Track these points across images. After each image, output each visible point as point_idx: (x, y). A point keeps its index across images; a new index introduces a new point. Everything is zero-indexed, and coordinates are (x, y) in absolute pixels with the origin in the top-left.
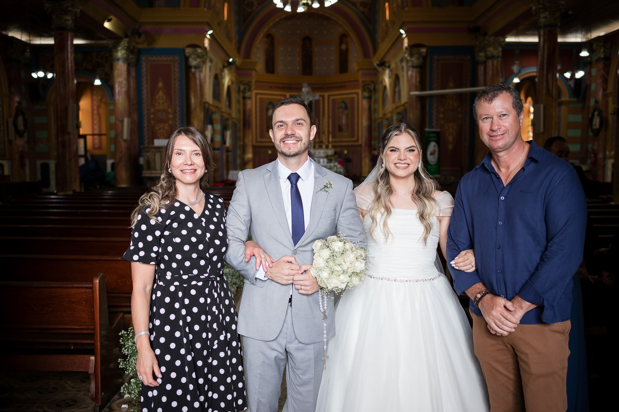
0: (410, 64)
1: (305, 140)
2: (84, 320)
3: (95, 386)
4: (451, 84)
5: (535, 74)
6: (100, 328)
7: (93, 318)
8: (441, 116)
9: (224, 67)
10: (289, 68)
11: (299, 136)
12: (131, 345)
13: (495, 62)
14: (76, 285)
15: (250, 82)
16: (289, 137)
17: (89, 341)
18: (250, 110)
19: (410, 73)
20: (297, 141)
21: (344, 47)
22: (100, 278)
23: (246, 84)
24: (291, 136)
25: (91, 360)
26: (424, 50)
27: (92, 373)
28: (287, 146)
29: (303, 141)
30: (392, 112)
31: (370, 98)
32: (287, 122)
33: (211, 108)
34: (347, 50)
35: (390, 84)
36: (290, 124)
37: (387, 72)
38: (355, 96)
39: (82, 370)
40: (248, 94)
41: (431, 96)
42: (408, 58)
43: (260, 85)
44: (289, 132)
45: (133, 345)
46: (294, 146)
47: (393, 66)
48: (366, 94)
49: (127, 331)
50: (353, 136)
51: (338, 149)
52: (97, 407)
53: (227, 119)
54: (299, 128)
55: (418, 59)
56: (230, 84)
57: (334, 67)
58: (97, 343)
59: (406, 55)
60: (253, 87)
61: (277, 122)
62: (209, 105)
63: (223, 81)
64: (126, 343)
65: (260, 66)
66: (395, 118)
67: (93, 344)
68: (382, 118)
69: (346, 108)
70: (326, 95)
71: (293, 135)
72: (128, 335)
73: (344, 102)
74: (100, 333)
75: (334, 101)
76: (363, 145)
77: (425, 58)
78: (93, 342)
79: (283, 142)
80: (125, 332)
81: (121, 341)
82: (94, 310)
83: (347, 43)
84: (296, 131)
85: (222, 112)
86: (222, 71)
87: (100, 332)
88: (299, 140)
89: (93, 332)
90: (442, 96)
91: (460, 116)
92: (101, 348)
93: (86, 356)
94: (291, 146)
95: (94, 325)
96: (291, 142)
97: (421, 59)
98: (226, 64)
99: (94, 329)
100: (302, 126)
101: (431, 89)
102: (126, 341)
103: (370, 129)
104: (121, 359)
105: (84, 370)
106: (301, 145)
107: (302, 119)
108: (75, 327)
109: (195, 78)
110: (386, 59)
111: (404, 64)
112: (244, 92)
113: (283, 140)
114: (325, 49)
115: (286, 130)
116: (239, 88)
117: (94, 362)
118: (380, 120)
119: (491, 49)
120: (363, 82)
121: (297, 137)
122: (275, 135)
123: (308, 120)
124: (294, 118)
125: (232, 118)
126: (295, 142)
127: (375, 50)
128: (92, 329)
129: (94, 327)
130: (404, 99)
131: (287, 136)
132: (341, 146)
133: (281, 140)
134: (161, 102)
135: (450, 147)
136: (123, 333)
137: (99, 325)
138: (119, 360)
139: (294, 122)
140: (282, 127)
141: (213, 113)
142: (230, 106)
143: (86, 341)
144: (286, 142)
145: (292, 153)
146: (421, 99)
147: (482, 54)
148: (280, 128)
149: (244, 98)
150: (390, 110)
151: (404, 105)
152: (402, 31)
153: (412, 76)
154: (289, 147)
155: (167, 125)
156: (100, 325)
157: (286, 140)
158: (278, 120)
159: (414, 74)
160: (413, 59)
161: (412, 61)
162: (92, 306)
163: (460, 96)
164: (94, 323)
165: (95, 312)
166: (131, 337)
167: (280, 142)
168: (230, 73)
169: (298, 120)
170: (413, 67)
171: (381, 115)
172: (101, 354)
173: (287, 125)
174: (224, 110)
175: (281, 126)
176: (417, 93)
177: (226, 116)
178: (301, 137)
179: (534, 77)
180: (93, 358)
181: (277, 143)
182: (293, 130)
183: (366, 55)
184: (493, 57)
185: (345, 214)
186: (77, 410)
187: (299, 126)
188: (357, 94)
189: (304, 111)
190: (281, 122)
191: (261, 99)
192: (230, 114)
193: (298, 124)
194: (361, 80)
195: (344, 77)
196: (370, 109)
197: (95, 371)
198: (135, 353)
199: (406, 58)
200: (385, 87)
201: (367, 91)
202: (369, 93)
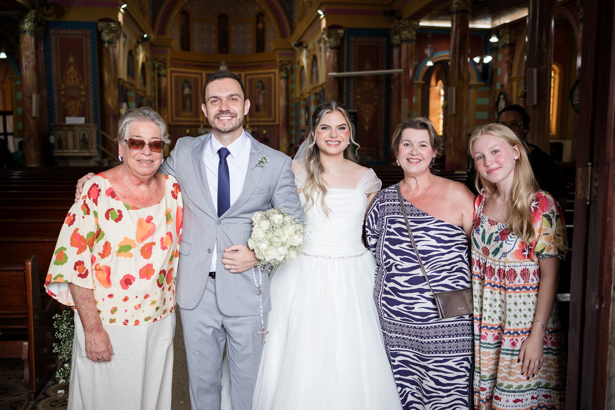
0: (328, 45)
1: (240, 117)
2: (15, 305)
3: (28, 372)
4: (368, 66)
5: (447, 58)
6: (33, 312)
7: (26, 302)
8: (358, 97)
9: (138, 43)
10: (205, 46)
11: (234, 112)
12: (66, 329)
13: (410, 46)
14: (6, 268)
15: (165, 59)
16: (224, 114)
17: (21, 326)
18: (166, 88)
19: (328, 54)
20: (232, 117)
21: (260, 26)
22: (32, 260)
23: (161, 61)
24: (226, 112)
25: (24, 345)
26: (341, 32)
27: (26, 359)
28: (222, 123)
29: (238, 117)
30: (309, 93)
31: (287, 78)
32: (221, 98)
33: (126, 85)
34: (264, 29)
35: (308, 65)
36: (224, 99)
37: (305, 52)
38: (272, 76)
39: (14, 356)
40: (163, 72)
41: (348, 78)
42: (326, 39)
43: (175, 62)
44: (224, 109)
45: (68, 329)
46: (229, 122)
47: (310, 46)
48: (283, 74)
49: (61, 314)
50: (270, 116)
51: (256, 129)
52: (32, 394)
53: (142, 97)
54: (234, 103)
55: (336, 40)
56: (144, 60)
57: (251, 46)
58: (31, 328)
59: (324, 36)
60: (168, 65)
61: (210, 98)
62: (124, 82)
63: (138, 57)
64: (60, 327)
65: (176, 43)
66: (312, 98)
67: (26, 329)
68: (299, 98)
69: (263, 88)
70: (243, 74)
71: (228, 111)
72: (62, 318)
73: (261, 82)
74: (34, 319)
75: (251, 80)
76: (281, 125)
77: (342, 39)
78: (25, 327)
79: (218, 118)
80: (59, 316)
81: (55, 325)
82: (26, 293)
83: (263, 22)
84: (231, 107)
85: (136, 90)
86: (136, 47)
87: (33, 316)
88: (234, 116)
89: (25, 316)
90: (359, 78)
91: (376, 97)
92: (35, 333)
93: (18, 342)
94: (226, 122)
95: (27, 309)
96: (226, 118)
97: (339, 41)
98: (140, 41)
99: (27, 314)
100: (236, 101)
101: (348, 70)
102: (61, 325)
103: (288, 109)
104: (55, 343)
105: (17, 357)
106: (236, 121)
107: (236, 95)
108: (6, 312)
109: (109, 53)
110: (303, 40)
111: (322, 45)
112: (159, 69)
113: (217, 117)
114: (241, 28)
115: (221, 106)
116: (154, 65)
117: (28, 347)
118: (297, 100)
119: (405, 32)
120: (280, 62)
121: (231, 114)
122: (208, 110)
123: (242, 95)
124: (228, 94)
125: (148, 96)
126: (229, 118)
127: (292, 30)
128: (24, 314)
129: (27, 311)
130: (322, 79)
131: (221, 112)
132: (258, 126)
133: (215, 116)
134: (72, 78)
135: (367, 127)
136: (56, 316)
137: (32, 309)
138: (54, 344)
139: (228, 98)
140: (216, 103)
141: (128, 90)
142: (144, 84)
143: (17, 327)
144: (221, 118)
145: (227, 130)
146: (339, 80)
147: (397, 37)
148: (214, 104)
149: (159, 76)
150: (308, 90)
151: (322, 86)
152: (320, 12)
153: (330, 57)
154: (224, 123)
155: (79, 102)
156: (34, 308)
157: (220, 116)
158: (211, 95)
159: (332, 55)
160: (331, 40)
161: (330, 42)
162: (25, 289)
163: (376, 78)
164: (27, 308)
165: (28, 295)
166: (66, 320)
167: (214, 118)
168: (144, 49)
169: (232, 95)
170: (331, 48)
171: (298, 96)
172: (34, 339)
173: (221, 100)
174: (138, 87)
175: (214, 101)
176: (335, 74)
177: (141, 94)
178: (236, 113)
179: (447, 61)
180: (26, 343)
181: (211, 118)
182: (227, 106)
183: (283, 35)
184: (408, 41)
185: (280, 192)
186: (9, 398)
187: (233, 101)
188: (274, 73)
189: (238, 86)
190: (215, 97)
191: (177, 78)
192: (145, 92)
193: (232, 99)
194: (278, 59)
195: (260, 57)
196: (287, 89)
197: (28, 357)
198: (71, 336)
199: (324, 39)
200: (303, 68)
201: (284, 71)
202: (286, 73)
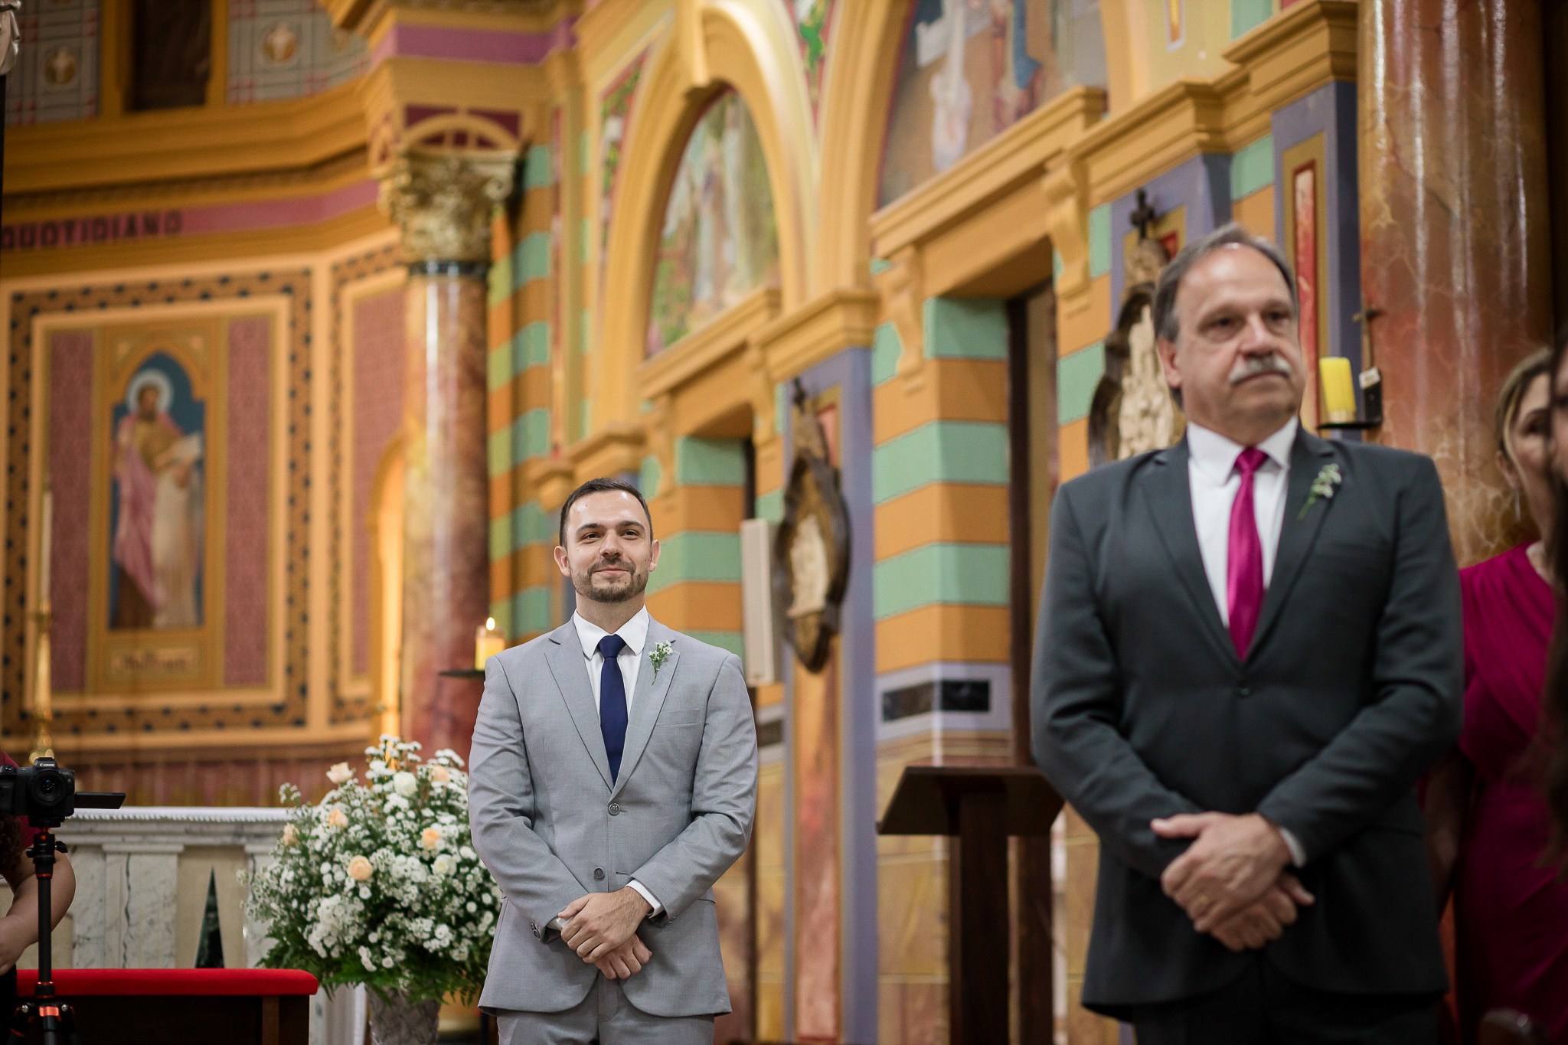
31: (472, 272)
48: (439, 233)
50: (249, 669)
69: (188, 416)
73: (161, 362)
75: (67, 351)
188: (293, 287)
201: (450, 201)
202: (463, 219)
